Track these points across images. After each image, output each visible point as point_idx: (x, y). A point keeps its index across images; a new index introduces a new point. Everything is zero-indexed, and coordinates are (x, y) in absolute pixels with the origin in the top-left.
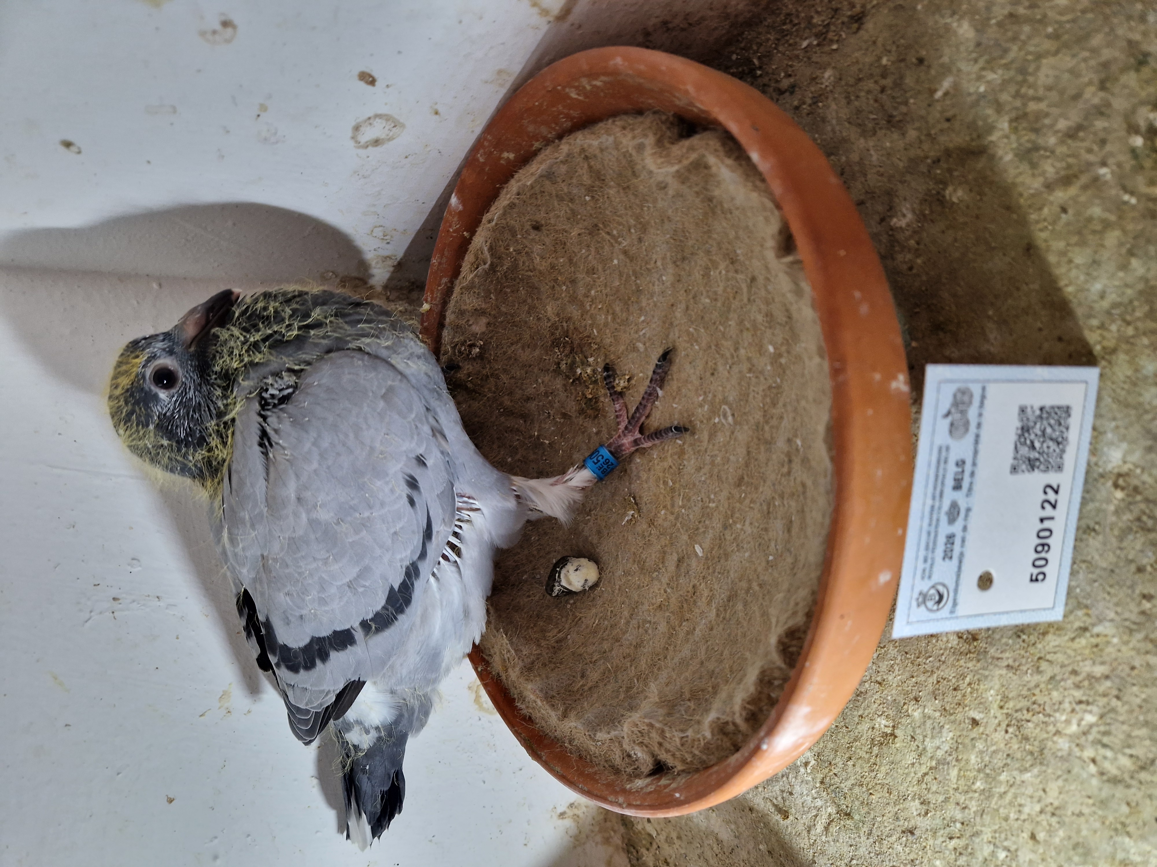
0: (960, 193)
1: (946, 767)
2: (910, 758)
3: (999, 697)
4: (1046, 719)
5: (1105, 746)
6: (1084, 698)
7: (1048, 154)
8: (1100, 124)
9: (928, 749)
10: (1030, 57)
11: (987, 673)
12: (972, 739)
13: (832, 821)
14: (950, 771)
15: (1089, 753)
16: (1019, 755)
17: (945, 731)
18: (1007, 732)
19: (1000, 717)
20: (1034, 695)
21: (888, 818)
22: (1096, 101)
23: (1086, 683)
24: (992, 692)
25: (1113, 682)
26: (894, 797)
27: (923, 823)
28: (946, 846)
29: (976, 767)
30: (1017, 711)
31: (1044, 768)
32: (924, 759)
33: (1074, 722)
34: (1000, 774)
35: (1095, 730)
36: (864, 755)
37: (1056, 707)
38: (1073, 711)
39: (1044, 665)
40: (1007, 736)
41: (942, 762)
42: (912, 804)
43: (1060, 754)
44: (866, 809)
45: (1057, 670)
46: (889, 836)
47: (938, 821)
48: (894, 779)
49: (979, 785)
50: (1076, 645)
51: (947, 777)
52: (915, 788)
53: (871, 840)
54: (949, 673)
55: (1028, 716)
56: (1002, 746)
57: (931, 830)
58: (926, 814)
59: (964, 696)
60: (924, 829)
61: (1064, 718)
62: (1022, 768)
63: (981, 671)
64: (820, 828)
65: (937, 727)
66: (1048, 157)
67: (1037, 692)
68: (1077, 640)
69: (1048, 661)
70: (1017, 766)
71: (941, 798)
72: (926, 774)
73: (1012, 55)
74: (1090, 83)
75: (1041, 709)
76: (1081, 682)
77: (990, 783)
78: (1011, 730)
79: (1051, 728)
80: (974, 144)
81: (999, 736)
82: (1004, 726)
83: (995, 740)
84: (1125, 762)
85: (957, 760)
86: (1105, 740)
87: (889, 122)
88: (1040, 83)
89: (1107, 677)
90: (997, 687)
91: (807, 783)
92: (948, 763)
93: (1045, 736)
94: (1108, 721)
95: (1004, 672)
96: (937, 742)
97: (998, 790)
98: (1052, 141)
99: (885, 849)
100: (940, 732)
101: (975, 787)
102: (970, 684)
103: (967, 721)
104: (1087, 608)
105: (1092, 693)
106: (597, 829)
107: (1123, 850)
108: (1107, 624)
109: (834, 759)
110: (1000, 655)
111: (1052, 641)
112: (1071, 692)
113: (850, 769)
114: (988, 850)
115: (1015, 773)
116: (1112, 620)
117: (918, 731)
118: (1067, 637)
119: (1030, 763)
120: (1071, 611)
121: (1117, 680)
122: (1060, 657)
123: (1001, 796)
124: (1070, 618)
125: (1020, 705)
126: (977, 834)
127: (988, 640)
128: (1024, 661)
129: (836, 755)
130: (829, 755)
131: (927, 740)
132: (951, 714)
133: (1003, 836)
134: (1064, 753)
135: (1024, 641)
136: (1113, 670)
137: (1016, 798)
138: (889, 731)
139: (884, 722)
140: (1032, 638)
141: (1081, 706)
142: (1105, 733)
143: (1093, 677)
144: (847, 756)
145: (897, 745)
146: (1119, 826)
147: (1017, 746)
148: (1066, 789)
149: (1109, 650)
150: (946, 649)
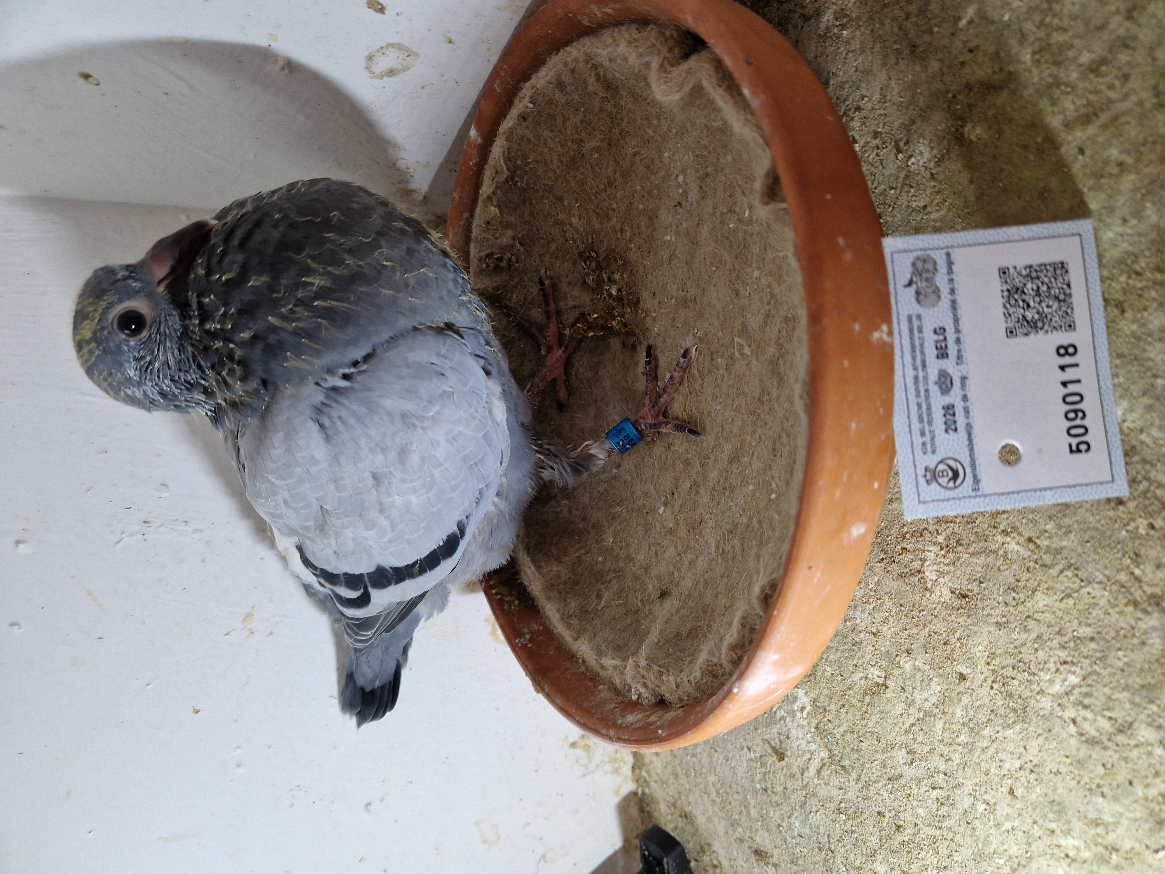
0: (979, 131)
1: (932, 719)
2: (899, 709)
3: (987, 653)
4: (1031, 677)
5: (1086, 707)
6: (1069, 659)
7: (1069, 89)
8: (1123, 57)
9: (916, 700)
11: (976, 629)
12: (959, 693)
13: (825, 765)
14: (936, 723)
15: (1071, 713)
16: (1002, 711)
17: (933, 683)
18: (992, 688)
19: (986, 673)
20: (1020, 653)
21: (876, 765)
22: (1121, 32)
23: (1072, 644)
24: (980, 648)
25: (1098, 643)
26: (882, 745)
27: (909, 772)
28: (929, 796)
29: (961, 721)
30: (1002, 668)
31: (1026, 726)
32: (912, 710)
33: (1058, 681)
34: (983, 729)
35: (1076, 691)
36: (855, 702)
37: (1041, 666)
38: (1058, 670)
39: (1031, 624)
40: (992, 692)
41: (929, 714)
42: (899, 752)
43: (1042, 713)
44: (856, 756)
45: (1043, 629)
46: (877, 782)
47: (923, 771)
48: (883, 728)
49: (963, 738)
50: (1063, 605)
51: (933, 729)
52: (903, 738)
54: (939, 626)
55: (1013, 673)
56: (987, 701)
57: (915, 779)
58: (912, 763)
59: (953, 650)
60: (909, 778)
61: (1048, 677)
62: (1005, 725)
63: (970, 627)
64: (813, 771)
65: (926, 680)
66: (1068, 93)
67: (1023, 650)
68: (1065, 601)
69: (1035, 620)
70: (1000, 722)
71: (926, 749)
72: (913, 725)
74: (1118, 11)
75: (1026, 668)
76: (1066, 643)
77: (974, 737)
78: (996, 686)
79: (1035, 687)
80: (995, 77)
81: (984, 691)
82: (989, 681)
83: (980, 695)
84: (1104, 724)
85: (943, 713)
86: (1086, 702)
87: (913, 52)
88: (1065, 11)
89: (1092, 639)
90: (985, 643)
91: (803, 727)
92: (935, 716)
93: (1029, 694)
94: (1090, 682)
95: (992, 629)
96: (926, 694)
97: (980, 744)
98: (1074, 76)
100: (929, 685)
101: (959, 740)
102: (959, 639)
103: (954, 675)
104: (1077, 569)
105: (1076, 654)
106: (607, 759)
107: (1096, 810)
108: (1096, 586)
109: (829, 705)
110: (990, 612)
111: (1041, 600)
112: (1056, 652)
113: (843, 716)
114: (968, 802)
115: (998, 728)
116: (1100, 583)
117: (908, 683)
118: (1056, 597)
119: (1013, 720)
120: (1062, 571)
121: (1102, 643)
122: (1048, 617)
123: (984, 750)
124: (1060, 578)
125: (1006, 662)
126: (958, 786)
127: (979, 597)
128: (1012, 619)
129: (830, 702)
130: (823, 701)
131: (916, 691)
132: (940, 668)
133: (983, 789)
134: (1046, 712)
135: (1014, 599)
136: (1099, 633)
137: (997, 753)
138: (881, 681)
139: (877, 672)
140: (1022, 596)
141: (1065, 666)
142: (1087, 695)
143: (1079, 638)
144: (840, 703)
145: (888, 696)
146: (1093, 787)
147: (1001, 703)
148: (1046, 747)
149: (1096, 612)
150: (938, 603)
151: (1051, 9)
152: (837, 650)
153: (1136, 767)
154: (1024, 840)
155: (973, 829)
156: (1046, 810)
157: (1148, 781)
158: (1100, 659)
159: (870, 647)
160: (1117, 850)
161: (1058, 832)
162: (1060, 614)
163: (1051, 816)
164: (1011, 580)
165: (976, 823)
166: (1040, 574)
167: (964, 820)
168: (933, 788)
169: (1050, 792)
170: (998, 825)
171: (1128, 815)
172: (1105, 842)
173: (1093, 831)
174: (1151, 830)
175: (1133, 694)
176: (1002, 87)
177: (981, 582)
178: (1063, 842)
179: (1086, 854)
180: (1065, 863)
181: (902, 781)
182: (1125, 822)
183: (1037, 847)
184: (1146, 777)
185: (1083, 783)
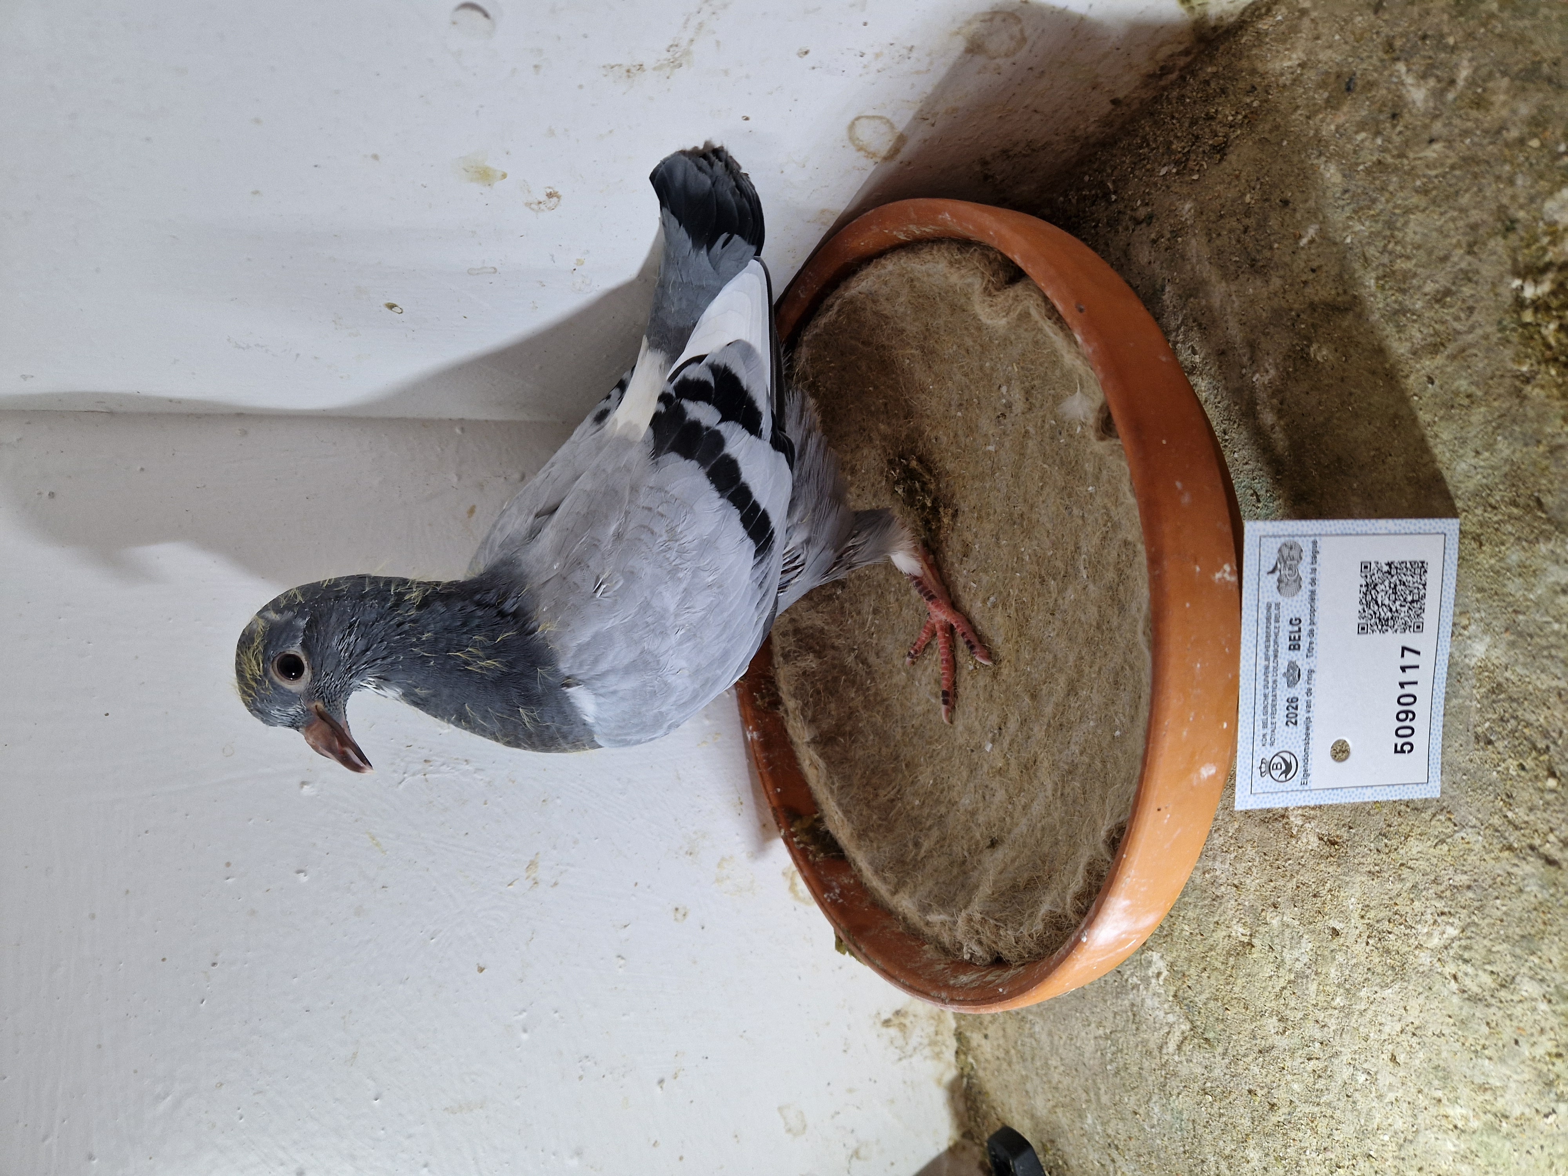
0: (1325, 351)
1: (1305, 981)
2: (1268, 970)
3: (1360, 906)
4: (1408, 931)
5: (1466, 961)
6: (1446, 910)
9: (1286, 960)
10: (1397, 211)
11: (1347, 879)
12: (1333, 951)
13: (1186, 1038)
14: (1309, 986)
15: (1450, 968)
16: (1379, 969)
17: (1304, 941)
18: (1367, 943)
19: (1361, 928)
20: (1396, 904)
21: (1244, 1038)
23: (1448, 893)
24: (1353, 900)
25: (1475, 892)
26: (1250, 1013)
27: (1282, 1042)
28: (1304, 1068)
29: (1336, 982)
30: (1378, 922)
31: (1405, 984)
32: (1282, 972)
33: (1436, 934)
34: (1360, 990)
35: (1456, 944)
36: (1218, 965)
37: (1418, 918)
38: (1435, 922)
39: (1405, 872)
40: (1368, 949)
41: (1301, 975)
42: (1270, 1020)
43: (1421, 969)
44: (1222, 1026)
45: (1419, 877)
46: (1245, 1056)
47: (1297, 1040)
48: (1250, 993)
49: (1339, 1001)
50: (1437, 852)
51: (1306, 992)
52: (1273, 1004)
53: (1227, 1061)
54: (1307, 877)
55: (1390, 927)
56: (1363, 958)
57: (1289, 1050)
58: (1285, 1031)
59: (1324, 903)
60: (1282, 1049)
61: (1426, 930)
62: (1383, 984)
63: (1341, 877)
64: (1172, 1047)
65: (1296, 937)
67: (1399, 900)
68: (1439, 847)
69: (1410, 868)
70: (1378, 981)
71: (1300, 1015)
72: (1284, 988)
73: (1379, 206)
75: (1402, 920)
76: (1442, 892)
77: (1350, 1000)
78: (1371, 942)
79: (1412, 941)
80: (1339, 299)
81: (1360, 948)
82: (1365, 937)
83: (1356, 952)
84: (1486, 979)
85: (1316, 974)
86: (1466, 955)
87: (1252, 266)
88: (1407, 239)
89: (1469, 887)
90: (1357, 895)
91: (1159, 995)
92: (1307, 977)
93: (1408, 949)
94: (1469, 934)
95: (1364, 878)
96: (1296, 953)
97: (1358, 1007)
99: (1240, 1071)
100: (1299, 942)
101: (1334, 1004)
102: (1330, 890)
103: (1327, 931)
104: (1449, 812)
105: (1454, 904)
106: (926, 1041)
107: (1483, 1074)
108: (1470, 830)
109: (1188, 970)
110: (1362, 860)
111: (1414, 847)
112: (1433, 902)
113: (1205, 981)
114: (1347, 1072)
115: (1376, 989)
116: (1474, 827)
117: (1276, 941)
118: (1429, 843)
119: (1391, 978)
120: (1434, 815)
121: (1479, 891)
122: (1422, 864)
123: (1362, 1013)
124: (1433, 823)
125: (1381, 915)
126: (1336, 1054)
127: (1349, 843)
128: (1385, 867)
129: (1190, 966)
130: (1182, 965)
131: (1285, 950)
132: (1310, 923)
133: (1363, 1057)
134: (1426, 968)
135: (1386, 845)
136: (1475, 881)
137: (1376, 1016)
138: (1246, 939)
139: (1241, 930)
140: (1394, 842)
141: (1443, 917)
142: (1466, 948)
143: (1455, 887)
144: (1202, 966)
145: (1254, 956)
146: (1479, 1048)
147: (1378, 960)
148: (1427, 1007)
149: (1471, 858)
150: (1306, 851)
151: (1393, 236)
152: (1195, 906)
153: (1521, 1025)
154: (1410, 1112)
155: (1354, 1102)
156: (1431, 1076)
157: (1534, 1039)
158: (1478, 908)
159: (1233, 902)
160: (1507, 1117)
161: (1445, 1101)
162: (1434, 861)
163: (1436, 1083)
164: (1382, 825)
165: (1357, 1095)
166: (1412, 819)
167: (1343, 1093)
168: (1309, 1059)
169: (1434, 1057)
170: (1380, 1097)
171: (1515, 1077)
172: (1494, 1110)
173: (1480, 1098)
174: (1540, 1093)
175: (1514, 946)
176: (1346, 310)
177: (1350, 828)
178: (1450, 1111)
179: (1475, 1124)
180: (1453, 1135)
181: (1274, 1053)
182: (1513, 1085)
183: (1424, 1119)
184: (1532, 1035)
185: (1467, 1044)
